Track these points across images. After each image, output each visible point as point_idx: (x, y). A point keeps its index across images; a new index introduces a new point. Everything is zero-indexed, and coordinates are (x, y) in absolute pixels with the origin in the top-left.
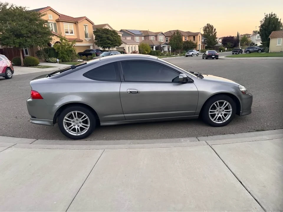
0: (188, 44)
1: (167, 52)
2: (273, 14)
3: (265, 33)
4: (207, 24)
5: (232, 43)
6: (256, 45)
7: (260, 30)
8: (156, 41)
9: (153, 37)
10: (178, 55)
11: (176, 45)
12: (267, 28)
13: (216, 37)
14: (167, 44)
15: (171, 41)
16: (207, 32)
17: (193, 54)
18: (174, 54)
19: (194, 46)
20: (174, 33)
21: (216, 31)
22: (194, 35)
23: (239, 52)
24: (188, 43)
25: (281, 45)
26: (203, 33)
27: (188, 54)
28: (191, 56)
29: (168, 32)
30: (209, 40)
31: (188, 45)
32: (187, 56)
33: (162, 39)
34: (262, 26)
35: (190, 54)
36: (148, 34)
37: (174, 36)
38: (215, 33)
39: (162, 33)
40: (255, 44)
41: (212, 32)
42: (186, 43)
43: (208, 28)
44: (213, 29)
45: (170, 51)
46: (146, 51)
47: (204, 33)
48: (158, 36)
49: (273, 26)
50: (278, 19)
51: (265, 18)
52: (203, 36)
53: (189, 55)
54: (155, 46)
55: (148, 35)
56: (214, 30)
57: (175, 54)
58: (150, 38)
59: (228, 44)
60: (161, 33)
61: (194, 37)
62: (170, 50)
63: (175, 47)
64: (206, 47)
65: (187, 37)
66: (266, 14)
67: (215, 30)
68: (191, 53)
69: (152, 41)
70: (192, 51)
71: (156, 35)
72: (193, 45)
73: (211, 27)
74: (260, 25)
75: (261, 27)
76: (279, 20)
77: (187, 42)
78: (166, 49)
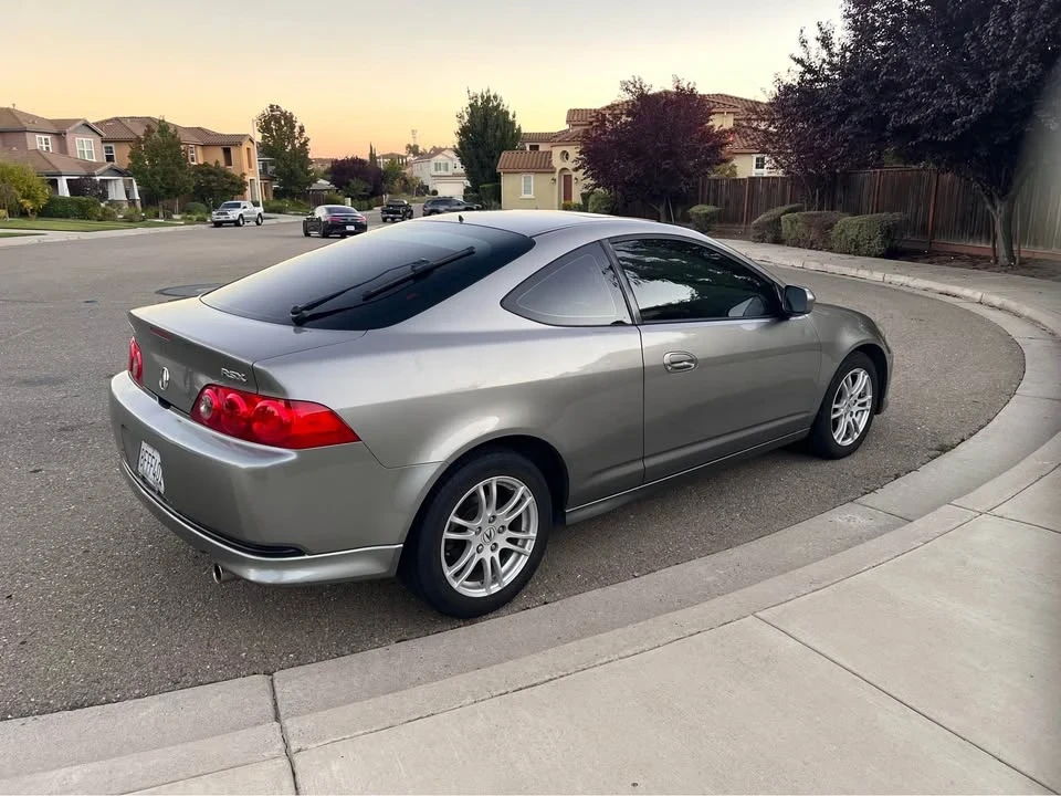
0: (212, 177)
1: (126, 206)
2: (492, 94)
3: (477, 157)
4: (271, 106)
5: (366, 181)
6: (435, 193)
7: (461, 143)
8: (65, 157)
9: (43, 137)
10: (177, 220)
11: (162, 179)
12: (480, 139)
13: (310, 156)
14: (119, 172)
15: (136, 162)
16: (272, 136)
17: (241, 215)
18: (157, 216)
19: (236, 187)
20: (149, 131)
21: (305, 134)
22: (228, 145)
23: (405, 213)
24: (210, 173)
25: (531, 196)
26: (258, 137)
27: (223, 218)
28: (236, 223)
29: (107, 121)
30: (286, 166)
31: (209, 182)
32: (218, 224)
33: (86, 148)
34: (464, 132)
35: (231, 218)
36: (20, 123)
37: (148, 143)
38: (305, 144)
39: (87, 125)
40: (431, 189)
41: (291, 137)
42: (202, 172)
43: (277, 121)
44: (293, 127)
45: (138, 203)
46: (23, 197)
47: (264, 138)
48: (69, 138)
49: (498, 134)
50: (507, 113)
51: (471, 106)
52: (264, 149)
53: (224, 222)
54: (65, 178)
55: (19, 127)
56: (297, 130)
57: (161, 215)
58: (29, 142)
59: (354, 183)
60: (82, 122)
61: (227, 152)
62: (137, 197)
63: (161, 187)
64: (276, 192)
65: (199, 150)
66: (471, 95)
67: (302, 130)
68: (234, 214)
69: (46, 155)
70: (238, 206)
71: (60, 131)
72: (232, 183)
73: (286, 118)
74: (457, 127)
75: (460, 135)
76: (511, 117)
77: (204, 170)
78: (117, 192)
